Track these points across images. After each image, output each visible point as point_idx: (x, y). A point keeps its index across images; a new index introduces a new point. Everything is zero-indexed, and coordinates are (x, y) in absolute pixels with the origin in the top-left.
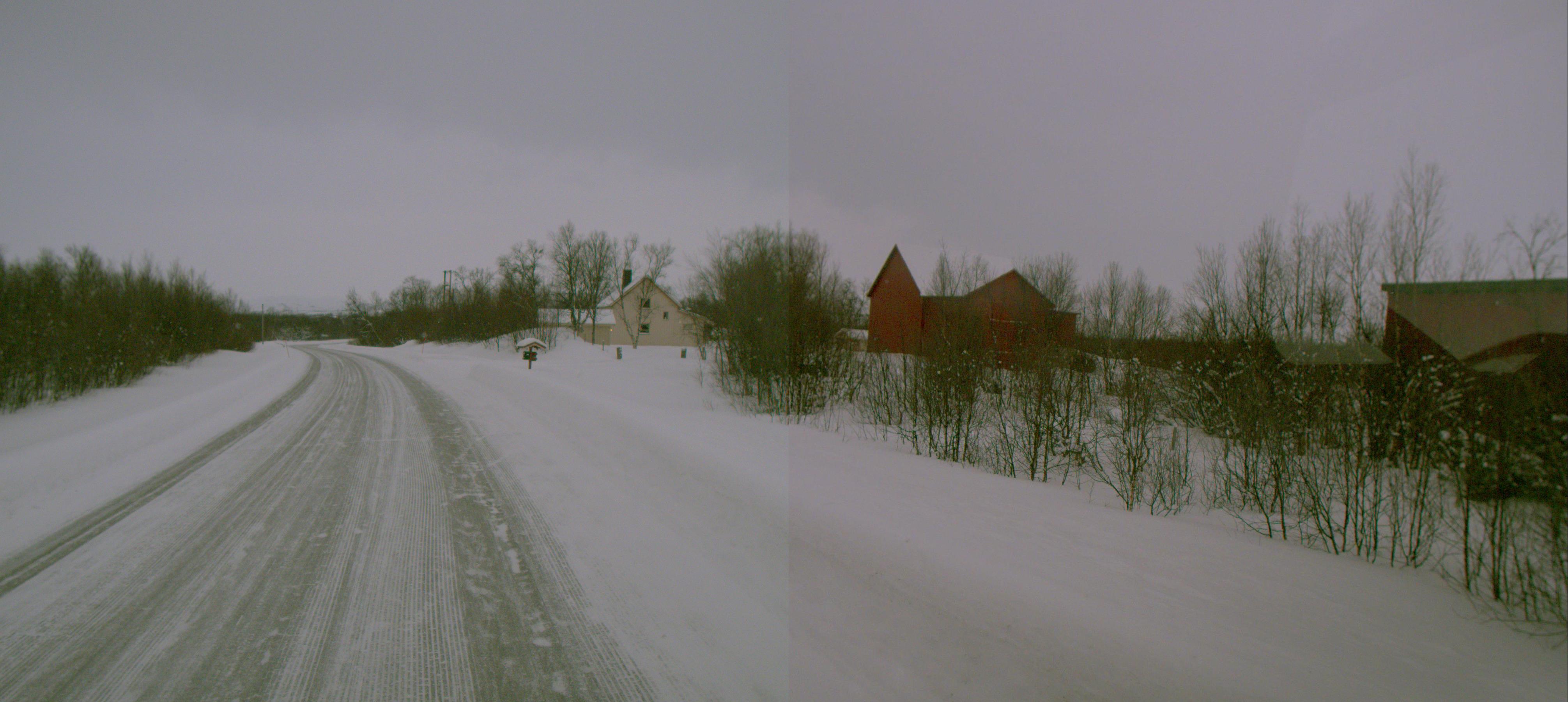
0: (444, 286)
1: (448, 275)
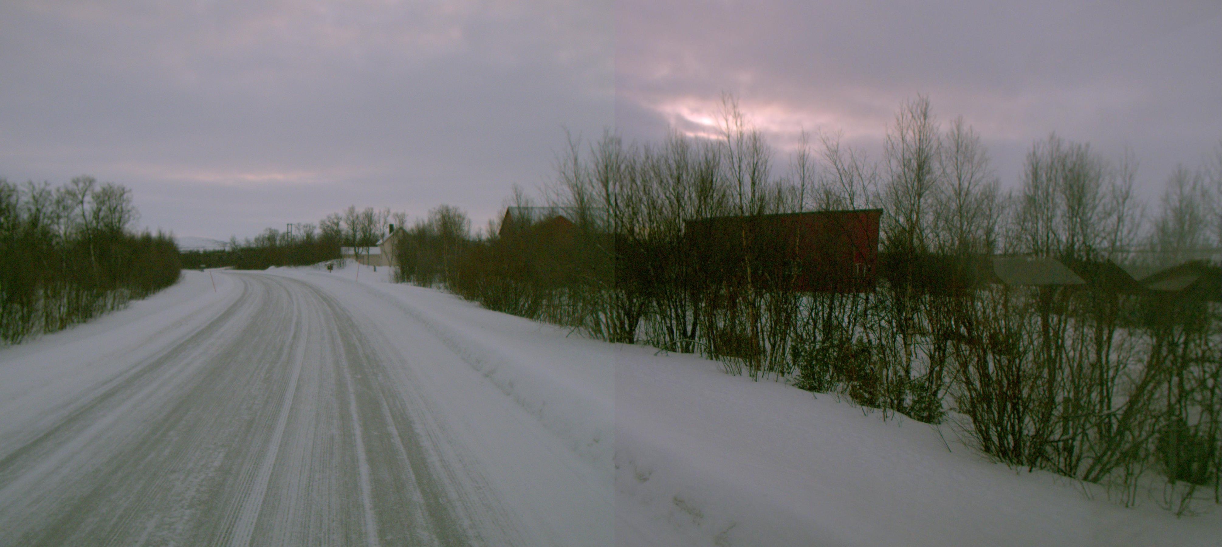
0: (288, 233)
1: (290, 227)
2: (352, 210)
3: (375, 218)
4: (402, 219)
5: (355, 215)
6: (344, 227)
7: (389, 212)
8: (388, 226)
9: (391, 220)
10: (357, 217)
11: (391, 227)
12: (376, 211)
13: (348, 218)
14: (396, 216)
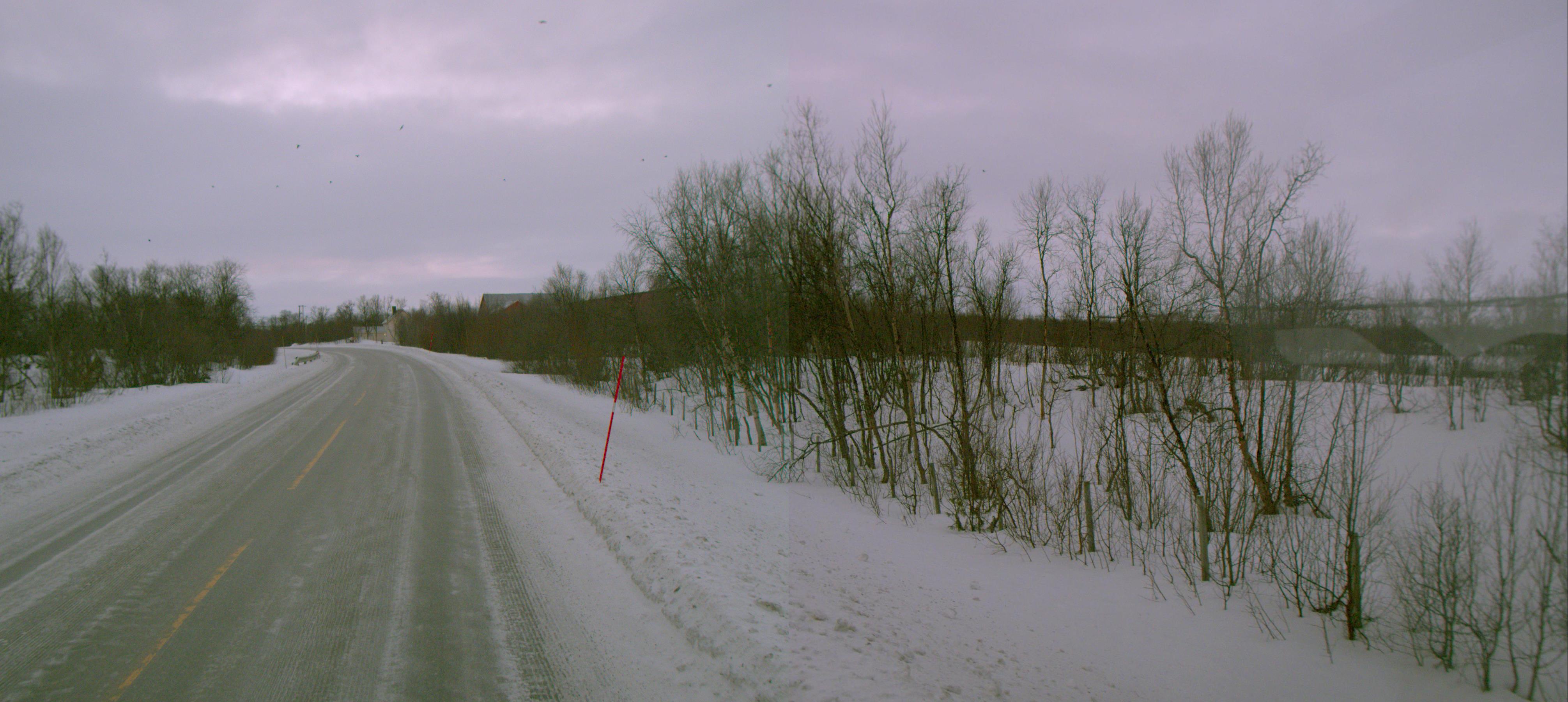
0: (300, 314)
1: (301, 308)
2: (363, 298)
3: (381, 303)
4: (403, 302)
5: (365, 302)
6: (356, 311)
7: (392, 298)
8: (392, 309)
9: (393, 304)
10: (367, 304)
11: (394, 308)
12: (381, 298)
13: (360, 304)
14: (398, 301)
